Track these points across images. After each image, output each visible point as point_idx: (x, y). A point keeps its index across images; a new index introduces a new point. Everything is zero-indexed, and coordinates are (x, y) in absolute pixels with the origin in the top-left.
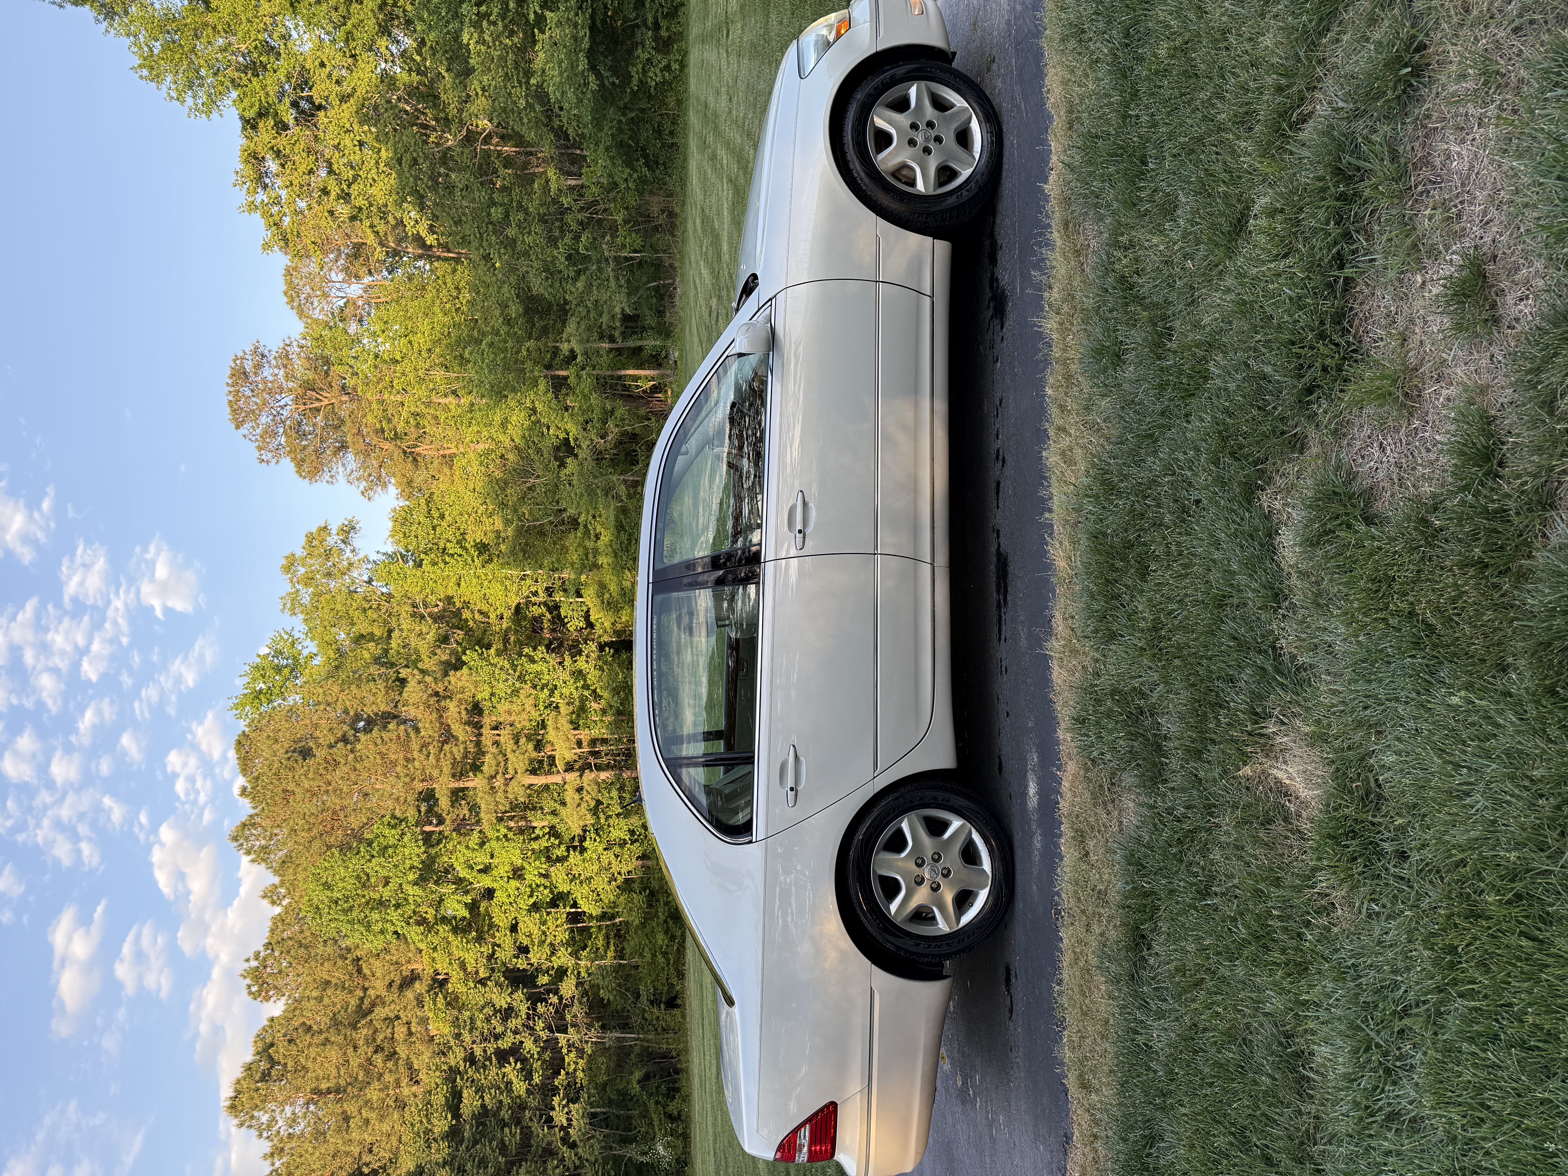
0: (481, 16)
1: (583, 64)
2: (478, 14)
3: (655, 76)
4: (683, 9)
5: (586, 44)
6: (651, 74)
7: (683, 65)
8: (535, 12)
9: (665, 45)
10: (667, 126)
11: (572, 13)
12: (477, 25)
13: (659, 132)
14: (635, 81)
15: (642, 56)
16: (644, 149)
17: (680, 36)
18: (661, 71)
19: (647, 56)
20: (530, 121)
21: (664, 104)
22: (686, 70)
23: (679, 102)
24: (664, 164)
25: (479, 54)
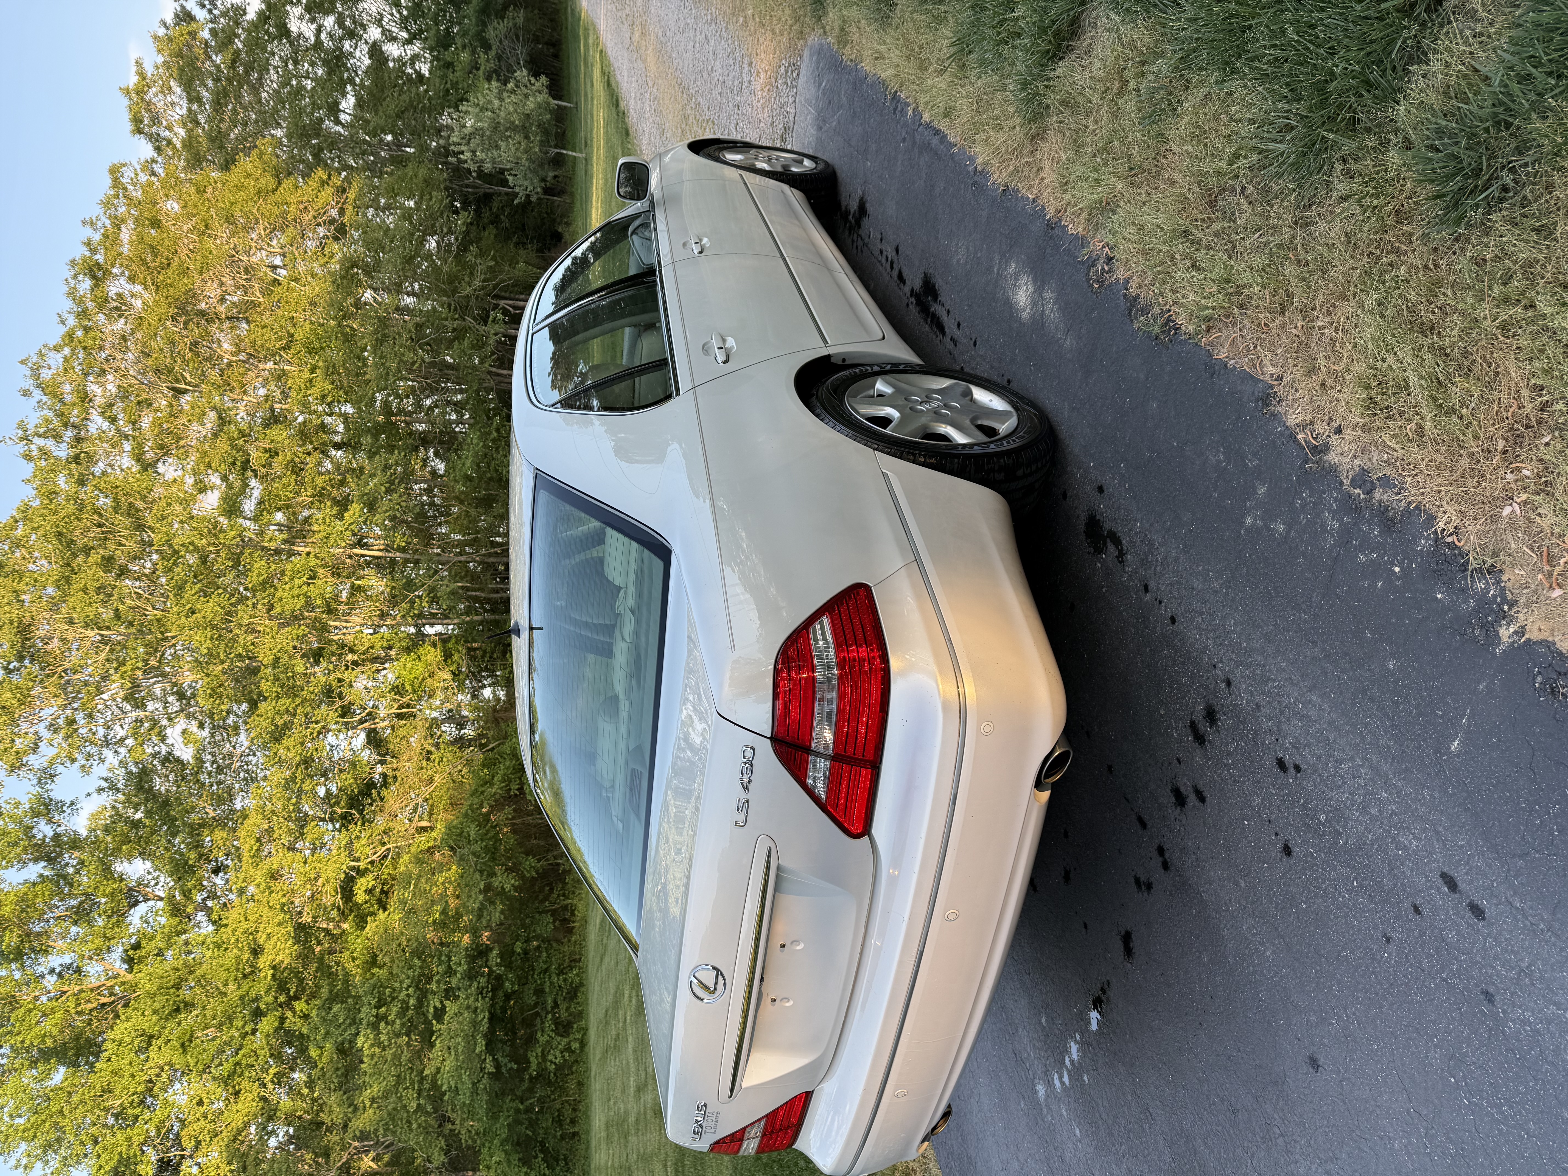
0: (379, 1018)
1: (481, 1045)
2: (377, 1016)
3: (556, 1057)
4: (582, 989)
5: (485, 1026)
6: (550, 1057)
7: (583, 1044)
8: (435, 1007)
9: (564, 1028)
10: (568, 1112)
11: (472, 999)
12: (375, 1026)
13: (559, 1121)
14: (534, 1066)
15: (541, 1039)
16: (542, 1144)
17: (580, 1015)
18: (562, 1052)
19: (546, 1038)
20: (419, 1126)
21: (563, 1090)
22: (586, 1049)
23: (580, 1084)
24: (565, 1159)
25: (372, 1056)
